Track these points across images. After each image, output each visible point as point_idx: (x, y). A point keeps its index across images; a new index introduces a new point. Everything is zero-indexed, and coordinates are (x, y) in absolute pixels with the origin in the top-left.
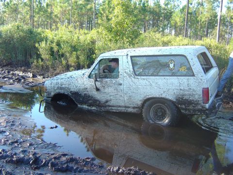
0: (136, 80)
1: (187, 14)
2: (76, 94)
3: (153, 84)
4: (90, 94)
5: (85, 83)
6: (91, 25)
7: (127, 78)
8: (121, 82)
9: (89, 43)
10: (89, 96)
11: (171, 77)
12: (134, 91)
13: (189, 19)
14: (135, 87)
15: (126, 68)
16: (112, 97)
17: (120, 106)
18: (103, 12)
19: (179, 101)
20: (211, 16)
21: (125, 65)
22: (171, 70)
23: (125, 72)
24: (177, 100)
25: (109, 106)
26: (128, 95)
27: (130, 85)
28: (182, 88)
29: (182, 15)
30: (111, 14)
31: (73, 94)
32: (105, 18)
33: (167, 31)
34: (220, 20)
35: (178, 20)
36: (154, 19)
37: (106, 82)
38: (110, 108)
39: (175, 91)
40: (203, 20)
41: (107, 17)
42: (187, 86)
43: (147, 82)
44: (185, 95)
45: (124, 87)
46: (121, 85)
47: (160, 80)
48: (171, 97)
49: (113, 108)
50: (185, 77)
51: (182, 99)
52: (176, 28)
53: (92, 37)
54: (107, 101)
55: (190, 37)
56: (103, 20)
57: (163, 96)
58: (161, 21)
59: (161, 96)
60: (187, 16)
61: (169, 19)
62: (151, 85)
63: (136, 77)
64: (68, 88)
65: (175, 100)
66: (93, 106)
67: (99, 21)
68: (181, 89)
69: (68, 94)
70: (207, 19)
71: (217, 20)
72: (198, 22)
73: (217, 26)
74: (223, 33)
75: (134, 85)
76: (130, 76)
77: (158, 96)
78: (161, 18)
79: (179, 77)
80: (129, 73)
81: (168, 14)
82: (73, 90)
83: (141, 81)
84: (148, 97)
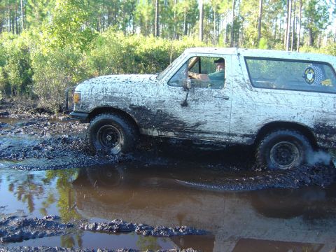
0: (253, 94)
1: (158, 4)
2: (141, 110)
3: (282, 102)
4: (169, 110)
5: (162, 93)
6: (15, 26)
7: (238, 90)
8: (228, 95)
9: (19, 53)
10: (166, 115)
11: (309, 93)
12: (249, 110)
13: (160, 10)
14: (251, 104)
15: (238, 74)
16: (208, 118)
17: (219, 133)
18: (33, 5)
19: (319, 128)
20: (190, 6)
21: (235, 70)
22: (309, 82)
23: (236, 80)
24: (315, 126)
25: (200, 132)
26: (238, 116)
27: (244, 100)
28: (326, 110)
29: (151, 5)
30: (46, 7)
31: (135, 109)
32: (36, 14)
33: (130, 29)
34: (203, 10)
35: (145, 12)
36: (110, 13)
37: (202, 93)
38: (201, 135)
39: (315, 114)
40: (179, 11)
41: (40, 11)
42: (332, 107)
43: (272, 98)
44: (329, 120)
45: (232, 103)
46: (227, 99)
47: (293, 96)
48: (307, 122)
49: (206, 135)
50: (330, 95)
51: (323, 125)
52: (142, 24)
53: (23, 44)
54: (198, 124)
55: (163, 36)
56: (34, 17)
57: (296, 120)
58: (121, 15)
59: (292, 120)
60: (158, 7)
61: (132, 11)
62: (278, 102)
63: (254, 89)
64: (126, 99)
65: (312, 127)
66: (169, 131)
67: (29, 19)
68: (323, 112)
69: (126, 109)
70: (185, 10)
71: (198, 11)
72: (172, 14)
73: (198, 19)
74: (208, 29)
75: (250, 100)
76: (244, 87)
77: (288, 120)
78: (120, 11)
79: (321, 94)
80: (242, 81)
81: (130, 4)
82: (135, 103)
83: (262, 96)
84: (271, 120)
